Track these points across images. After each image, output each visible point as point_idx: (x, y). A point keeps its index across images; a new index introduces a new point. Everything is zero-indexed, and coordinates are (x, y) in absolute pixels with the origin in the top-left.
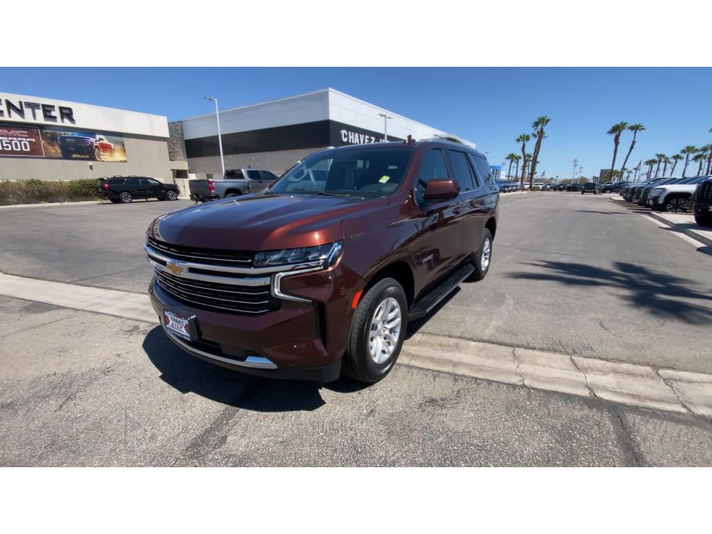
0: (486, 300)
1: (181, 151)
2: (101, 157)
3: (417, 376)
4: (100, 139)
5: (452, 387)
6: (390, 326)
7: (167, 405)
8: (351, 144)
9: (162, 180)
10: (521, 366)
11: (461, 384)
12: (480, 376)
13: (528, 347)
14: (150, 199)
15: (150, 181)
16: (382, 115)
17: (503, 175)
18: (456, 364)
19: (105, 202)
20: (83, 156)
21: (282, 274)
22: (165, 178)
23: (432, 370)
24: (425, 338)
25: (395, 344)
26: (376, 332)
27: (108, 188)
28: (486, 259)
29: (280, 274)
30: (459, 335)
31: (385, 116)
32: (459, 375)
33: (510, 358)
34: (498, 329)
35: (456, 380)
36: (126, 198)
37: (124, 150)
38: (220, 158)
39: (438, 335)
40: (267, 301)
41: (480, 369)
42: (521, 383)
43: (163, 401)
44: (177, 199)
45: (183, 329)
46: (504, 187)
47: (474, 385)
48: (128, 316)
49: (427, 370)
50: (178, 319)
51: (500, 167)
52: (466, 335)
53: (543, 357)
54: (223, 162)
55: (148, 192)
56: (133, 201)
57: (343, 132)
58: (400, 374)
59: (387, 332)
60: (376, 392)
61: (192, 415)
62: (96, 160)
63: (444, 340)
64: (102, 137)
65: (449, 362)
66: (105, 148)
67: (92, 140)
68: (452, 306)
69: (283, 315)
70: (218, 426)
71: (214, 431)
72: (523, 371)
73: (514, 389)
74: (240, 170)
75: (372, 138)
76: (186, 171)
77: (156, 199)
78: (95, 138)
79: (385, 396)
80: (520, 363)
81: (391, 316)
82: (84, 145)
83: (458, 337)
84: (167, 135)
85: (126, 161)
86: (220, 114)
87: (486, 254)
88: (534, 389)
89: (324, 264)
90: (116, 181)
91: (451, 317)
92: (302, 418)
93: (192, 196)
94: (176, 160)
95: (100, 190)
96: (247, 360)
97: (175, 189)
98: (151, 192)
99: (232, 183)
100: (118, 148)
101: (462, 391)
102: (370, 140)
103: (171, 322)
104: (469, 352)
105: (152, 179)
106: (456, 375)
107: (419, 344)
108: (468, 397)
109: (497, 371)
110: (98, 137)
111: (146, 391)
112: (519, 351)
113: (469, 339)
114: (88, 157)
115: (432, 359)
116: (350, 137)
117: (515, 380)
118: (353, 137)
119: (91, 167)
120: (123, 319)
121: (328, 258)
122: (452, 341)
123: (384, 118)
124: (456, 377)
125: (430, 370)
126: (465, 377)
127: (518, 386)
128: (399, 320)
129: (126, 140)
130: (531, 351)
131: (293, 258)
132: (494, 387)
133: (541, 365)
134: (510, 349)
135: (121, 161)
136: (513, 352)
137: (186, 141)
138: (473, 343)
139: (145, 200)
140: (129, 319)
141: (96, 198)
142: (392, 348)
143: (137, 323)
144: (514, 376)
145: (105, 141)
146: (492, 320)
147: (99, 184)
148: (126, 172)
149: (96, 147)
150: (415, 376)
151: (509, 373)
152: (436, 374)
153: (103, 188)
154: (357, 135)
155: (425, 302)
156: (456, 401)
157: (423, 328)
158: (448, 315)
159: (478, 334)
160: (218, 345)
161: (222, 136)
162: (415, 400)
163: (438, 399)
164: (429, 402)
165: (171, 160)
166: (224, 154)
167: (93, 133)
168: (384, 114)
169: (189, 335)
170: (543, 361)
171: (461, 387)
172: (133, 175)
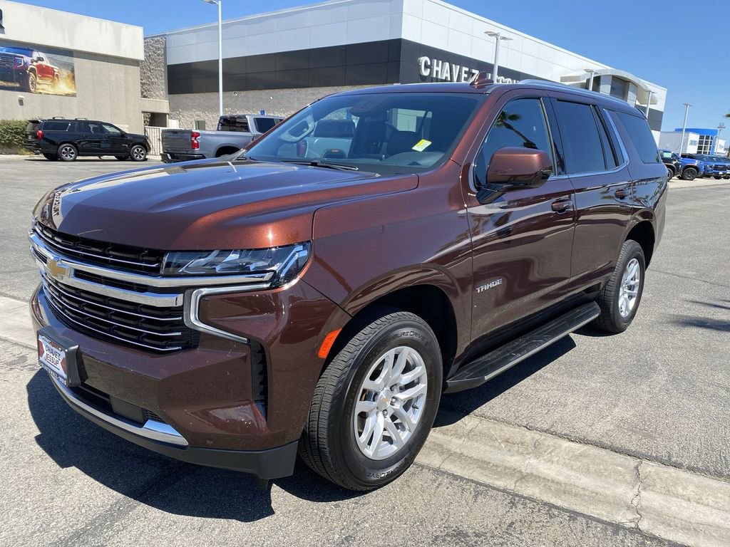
0: (615, 370)
1: (161, 83)
2: (38, 86)
3: (447, 489)
4: (40, 59)
5: (503, 516)
6: (404, 396)
7: (29, 485)
8: (437, 80)
9: (126, 129)
10: (643, 493)
11: (520, 512)
12: (559, 503)
13: (667, 462)
14: (105, 157)
15: (107, 128)
16: (491, 34)
17: (721, 147)
18: (523, 478)
19: (36, 157)
20: (10, 84)
21: (205, 291)
22: (131, 125)
23: (477, 483)
24: (484, 426)
25: (413, 429)
26: (374, 403)
27: (43, 135)
28: (630, 297)
29: (202, 289)
30: (546, 427)
31: (496, 35)
32: (522, 496)
33: (628, 477)
34: (620, 424)
35: (513, 504)
36: (68, 152)
37: (74, 77)
38: (219, 98)
39: (508, 423)
40: (180, 334)
41: (564, 490)
42: (633, 525)
43: (26, 478)
44: (145, 160)
45: (59, 366)
46: (716, 168)
47: (544, 518)
48: (16, 340)
49: (468, 480)
50: (55, 349)
51: (714, 132)
52: (559, 429)
53: (690, 483)
54: (223, 103)
55: (103, 145)
56: (79, 158)
57: (424, 59)
58: (417, 482)
59: (398, 406)
60: (366, 507)
61: (63, 505)
62: (30, 91)
63: (516, 433)
64: (42, 55)
65: (513, 472)
66: (45, 72)
67: (27, 59)
68: (549, 375)
69: (201, 357)
70: (96, 528)
71: (88, 535)
72: (644, 503)
73: (616, 532)
74: (244, 117)
75: (474, 71)
76: (165, 114)
77: (113, 158)
78: (31, 56)
79: (380, 516)
80: (645, 489)
81: (407, 378)
82: (13, 67)
83: (543, 431)
84: (140, 56)
85: (74, 95)
86: (222, 25)
87: (631, 288)
88: (653, 538)
89: (271, 280)
90: (56, 125)
91: (542, 395)
92: (230, 534)
93: (164, 156)
94: (152, 96)
95: (30, 137)
96: (145, 426)
97: (144, 143)
98: (108, 146)
99: (229, 137)
100: (65, 73)
101: (517, 525)
102: (470, 74)
103: (46, 352)
104: (555, 459)
105: (111, 126)
106: (517, 495)
107: (470, 435)
108: (526, 537)
109: (595, 498)
110: (36, 55)
111: (6, 459)
112: (649, 468)
113: (561, 436)
114: (18, 85)
115: (483, 465)
116: (435, 68)
117: (624, 518)
118: (439, 69)
119: (21, 102)
120: (7, 344)
121: (281, 271)
122: (529, 435)
123: (494, 38)
124: (514, 499)
125: (473, 481)
126: (532, 500)
127: (624, 528)
128: (423, 387)
129: (77, 62)
130: (672, 470)
131: (226, 266)
132: (580, 524)
133: (682, 497)
134: (632, 462)
135: (67, 95)
136: (636, 468)
137: (170, 67)
138: (566, 444)
139: (97, 158)
140: (17, 344)
141: (23, 150)
142: (405, 436)
143: (25, 352)
144: (624, 510)
145: (46, 63)
146: (616, 406)
147: (29, 129)
148: (72, 112)
149: (32, 70)
150: (442, 488)
151: (617, 503)
152: (481, 489)
153: (34, 135)
154: (447, 65)
155: (487, 362)
156: (501, 540)
157: (484, 409)
158: (537, 390)
159: (582, 428)
160: (108, 396)
161: (223, 60)
162: (430, 529)
163: (470, 532)
164: (453, 535)
165: (145, 97)
166: (224, 90)
167: (28, 48)
168: (496, 31)
169: (65, 376)
170: (691, 491)
171: (518, 518)
172: (82, 117)
